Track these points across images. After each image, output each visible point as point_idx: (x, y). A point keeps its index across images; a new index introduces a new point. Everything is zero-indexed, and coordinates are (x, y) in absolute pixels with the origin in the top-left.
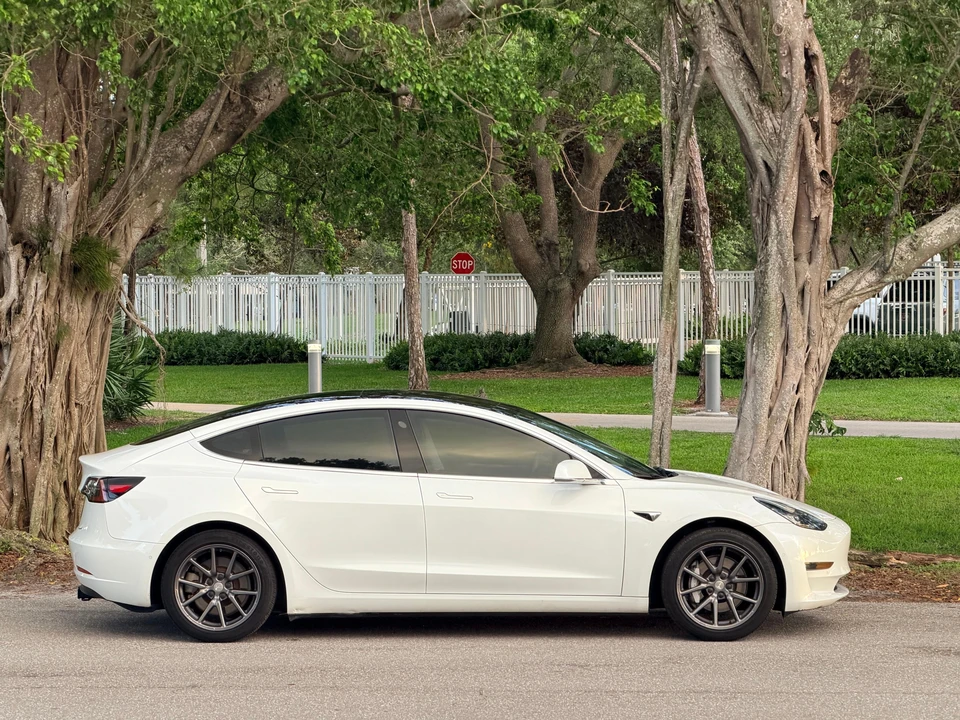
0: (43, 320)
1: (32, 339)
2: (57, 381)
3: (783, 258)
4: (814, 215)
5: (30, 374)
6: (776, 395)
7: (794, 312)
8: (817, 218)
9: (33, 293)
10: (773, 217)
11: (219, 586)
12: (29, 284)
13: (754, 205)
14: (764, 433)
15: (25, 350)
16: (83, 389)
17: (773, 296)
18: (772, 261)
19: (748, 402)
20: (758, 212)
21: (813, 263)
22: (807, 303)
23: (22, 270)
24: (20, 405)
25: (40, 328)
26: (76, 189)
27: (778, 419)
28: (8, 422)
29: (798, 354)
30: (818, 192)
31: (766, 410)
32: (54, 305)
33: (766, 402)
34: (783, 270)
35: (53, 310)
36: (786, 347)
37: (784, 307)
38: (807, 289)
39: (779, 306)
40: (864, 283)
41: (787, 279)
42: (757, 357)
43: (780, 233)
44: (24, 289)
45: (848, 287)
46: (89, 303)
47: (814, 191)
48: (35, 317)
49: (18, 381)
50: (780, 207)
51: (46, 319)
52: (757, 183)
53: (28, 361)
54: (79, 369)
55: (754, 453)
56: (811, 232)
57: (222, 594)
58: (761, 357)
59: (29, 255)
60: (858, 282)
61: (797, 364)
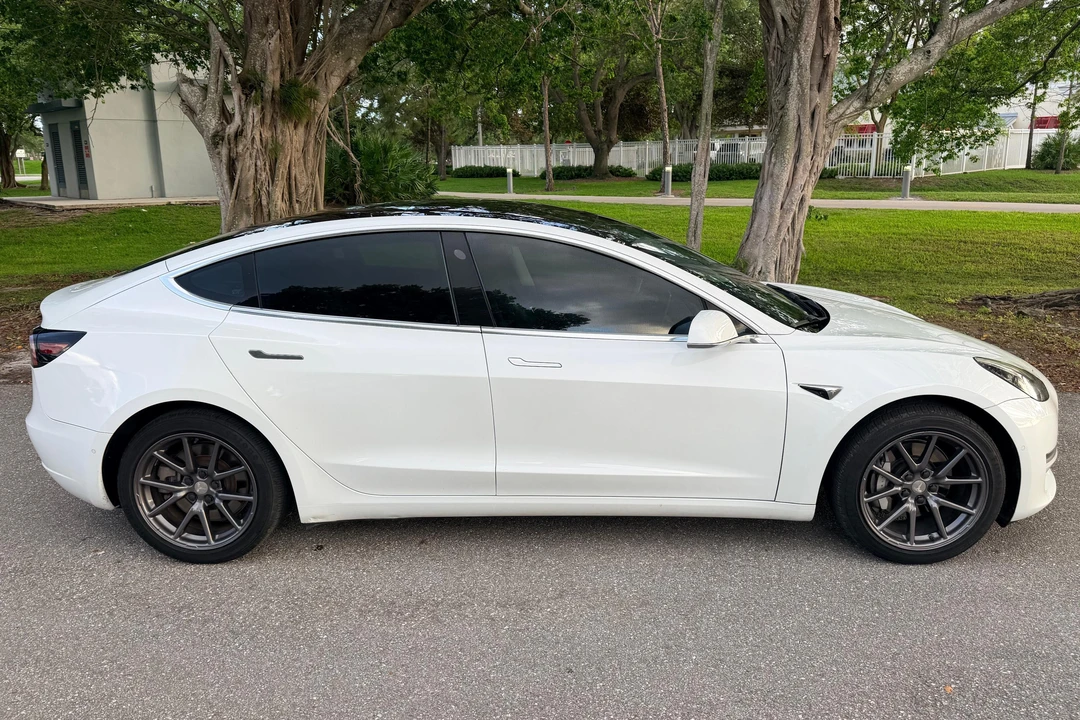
0: (261, 140)
1: (254, 154)
2: (277, 185)
3: (801, 86)
4: (826, 53)
5: (256, 179)
6: (788, 193)
7: (807, 130)
8: (828, 56)
9: (250, 120)
10: (796, 55)
11: (201, 487)
12: (247, 113)
13: (771, 52)
14: (777, 222)
15: (249, 162)
16: (302, 190)
17: (791, 117)
18: (792, 89)
19: (765, 199)
20: (773, 58)
21: (822, 93)
22: (816, 123)
23: (243, 104)
24: (252, 202)
25: (260, 147)
26: (276, 40)
27: (789, 210)
28: (245, 215)
29: (806, 160)
30: (832, 34)
31: (780, 204)
32: (270, 129)
33: (781, 198)
34: (801, 97)
35: (270, 133)
36: (797, 158)
37: (799, 125)
38: (817, 111)
39: (796, 125)
40: (852, 109)
41: (804, 104)
42: (774, 164)
43: (800, 66)
44: (245, 118)
45: (841, 111)
46: (301, 130)
47: (828, 34)
48: (254, 138)
49: (247, 185)
50: (802, 46)
51: (264, 140)
52: (774, 35)
53: (253, 170)
54: (298, 176)
55: (769, 235)
56: (821, 67)
57: (208, 497)
58: (778, 164)
59: (248, 92)
60: (848, 108)
61: (804, 170)
